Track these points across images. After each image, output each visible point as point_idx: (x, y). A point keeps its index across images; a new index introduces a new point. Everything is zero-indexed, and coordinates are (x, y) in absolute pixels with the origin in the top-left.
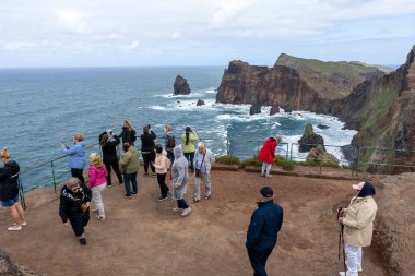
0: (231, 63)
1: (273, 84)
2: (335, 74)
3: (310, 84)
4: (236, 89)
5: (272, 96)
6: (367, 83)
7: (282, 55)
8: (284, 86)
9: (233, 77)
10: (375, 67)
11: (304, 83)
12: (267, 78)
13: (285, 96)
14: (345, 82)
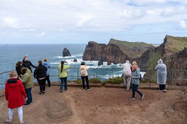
0: (89, 43)
1: (108, 52)
2: (135, 47)
3: (124, 52)
4: (91, 54)
5: (108, 57)
6: (148, 51)
7: (112, 39)
8: (113, 53)
9: (90, 49)
10: (151, 45)
11: (122, 51)
12: (105, 49)
13: (113, 57)
14: (139, 51)
